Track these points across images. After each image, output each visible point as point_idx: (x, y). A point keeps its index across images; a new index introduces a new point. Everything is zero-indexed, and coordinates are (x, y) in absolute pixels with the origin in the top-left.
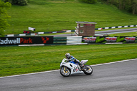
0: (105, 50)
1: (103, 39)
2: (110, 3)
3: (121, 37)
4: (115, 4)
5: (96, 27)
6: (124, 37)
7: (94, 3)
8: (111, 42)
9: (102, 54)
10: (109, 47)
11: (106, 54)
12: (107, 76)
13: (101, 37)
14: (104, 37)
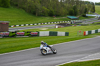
0: (16, 42)
1: (14, 34)
2: (20, 7)
3: (28, 32)
4: (24, 9)
5: (9, 25)
6: (30, 32)
7: (8, 7)
8: (20, 36)
9: (13, 45)
10: (19, 39)
11: (17, 44)
12: (17, 61)
13: (13, 32)
14: (16, 32)
